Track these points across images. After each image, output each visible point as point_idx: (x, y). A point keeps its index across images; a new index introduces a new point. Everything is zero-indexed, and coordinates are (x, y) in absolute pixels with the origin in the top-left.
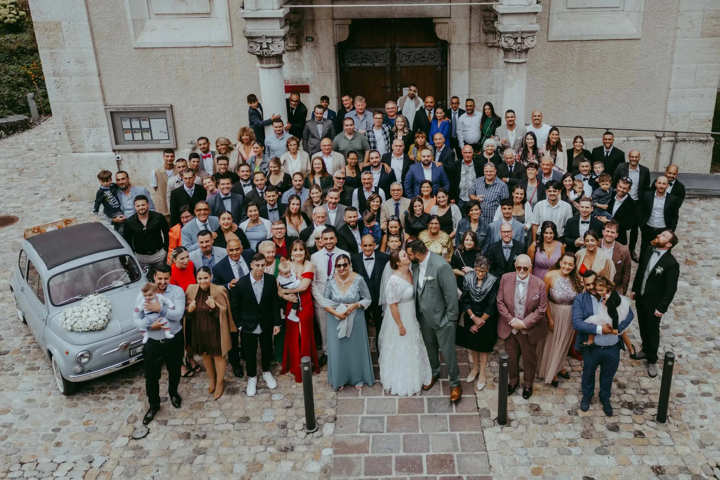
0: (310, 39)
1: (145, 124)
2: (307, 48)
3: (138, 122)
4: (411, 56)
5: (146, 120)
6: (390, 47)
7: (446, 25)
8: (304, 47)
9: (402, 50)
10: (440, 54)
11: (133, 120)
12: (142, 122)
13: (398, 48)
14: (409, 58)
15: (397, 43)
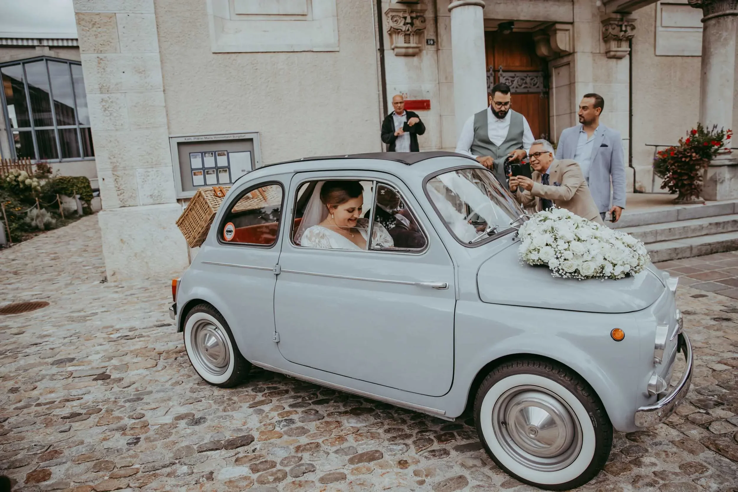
0: (432, 42)
1: (222, 161)
2: (427, 54)
3: (213, 158)
4: (514, 81)
5: (224, 155)
6: (494, 71)
7: (567, 33)
8: (424, 52)
9: (505, 74)
10: (542, 79)
11: (207, 155)
12: (218, 158)
13: (501, 72)
14: (512, 84)
15: (501, 66)
